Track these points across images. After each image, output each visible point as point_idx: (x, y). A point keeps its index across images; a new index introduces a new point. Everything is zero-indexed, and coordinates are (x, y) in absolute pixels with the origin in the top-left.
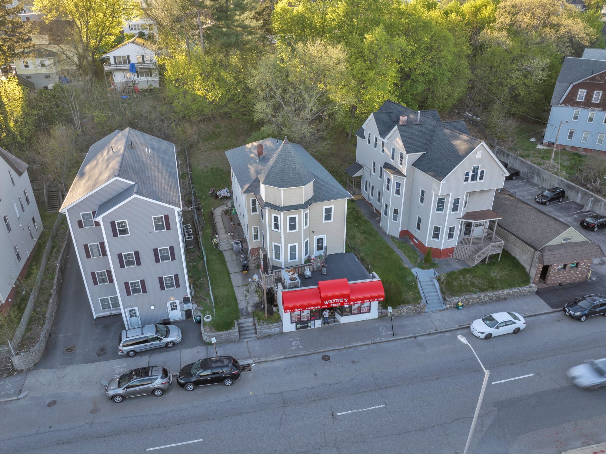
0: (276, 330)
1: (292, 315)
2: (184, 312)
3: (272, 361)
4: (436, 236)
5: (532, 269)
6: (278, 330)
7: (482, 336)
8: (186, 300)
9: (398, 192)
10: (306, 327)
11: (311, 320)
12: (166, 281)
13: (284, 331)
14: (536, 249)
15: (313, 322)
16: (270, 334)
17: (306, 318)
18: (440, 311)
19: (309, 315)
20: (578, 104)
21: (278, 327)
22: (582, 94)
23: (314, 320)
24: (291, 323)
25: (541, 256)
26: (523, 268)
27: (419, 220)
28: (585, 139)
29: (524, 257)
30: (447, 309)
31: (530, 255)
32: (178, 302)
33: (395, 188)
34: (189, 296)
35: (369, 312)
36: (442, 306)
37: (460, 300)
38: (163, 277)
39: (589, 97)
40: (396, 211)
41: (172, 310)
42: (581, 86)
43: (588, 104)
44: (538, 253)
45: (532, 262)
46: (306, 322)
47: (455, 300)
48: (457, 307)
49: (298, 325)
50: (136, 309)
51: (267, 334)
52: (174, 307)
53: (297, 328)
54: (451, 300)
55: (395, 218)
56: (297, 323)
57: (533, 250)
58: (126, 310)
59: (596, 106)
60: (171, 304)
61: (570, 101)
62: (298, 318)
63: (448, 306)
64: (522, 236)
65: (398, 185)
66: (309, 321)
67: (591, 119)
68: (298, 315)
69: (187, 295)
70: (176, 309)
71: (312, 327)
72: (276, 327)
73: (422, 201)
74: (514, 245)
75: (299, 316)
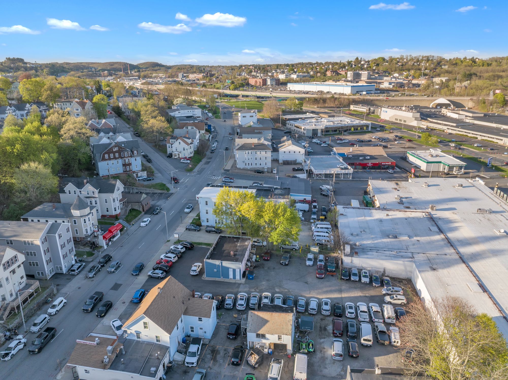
2: (75, 260)
4: (115, 210)
5: (140, 209)
7: (145, 225)
12: (70, 250)
18: (130, 228)
20: (106, 160)
22: (106, 156)
25: (140, 204)
26: (137, 210)
27: (107, 209)
28: (114, 171)
32: (73, 257)
33: (95, 202)
36: (131, 226)
39: (109, 156)
40: (97, 210)
41: (72, 261)
42: (105, 153)
43: (110, 159)
45: (139, 207)
47: (132, 223)
48: (133, 225)
50: (66, 264)
54: (130, 223)
58: (64, 266)
59: (113, 159)
61: (104, 159)
64: (133, 201)
67: (113, 164)
69: (75, 254)
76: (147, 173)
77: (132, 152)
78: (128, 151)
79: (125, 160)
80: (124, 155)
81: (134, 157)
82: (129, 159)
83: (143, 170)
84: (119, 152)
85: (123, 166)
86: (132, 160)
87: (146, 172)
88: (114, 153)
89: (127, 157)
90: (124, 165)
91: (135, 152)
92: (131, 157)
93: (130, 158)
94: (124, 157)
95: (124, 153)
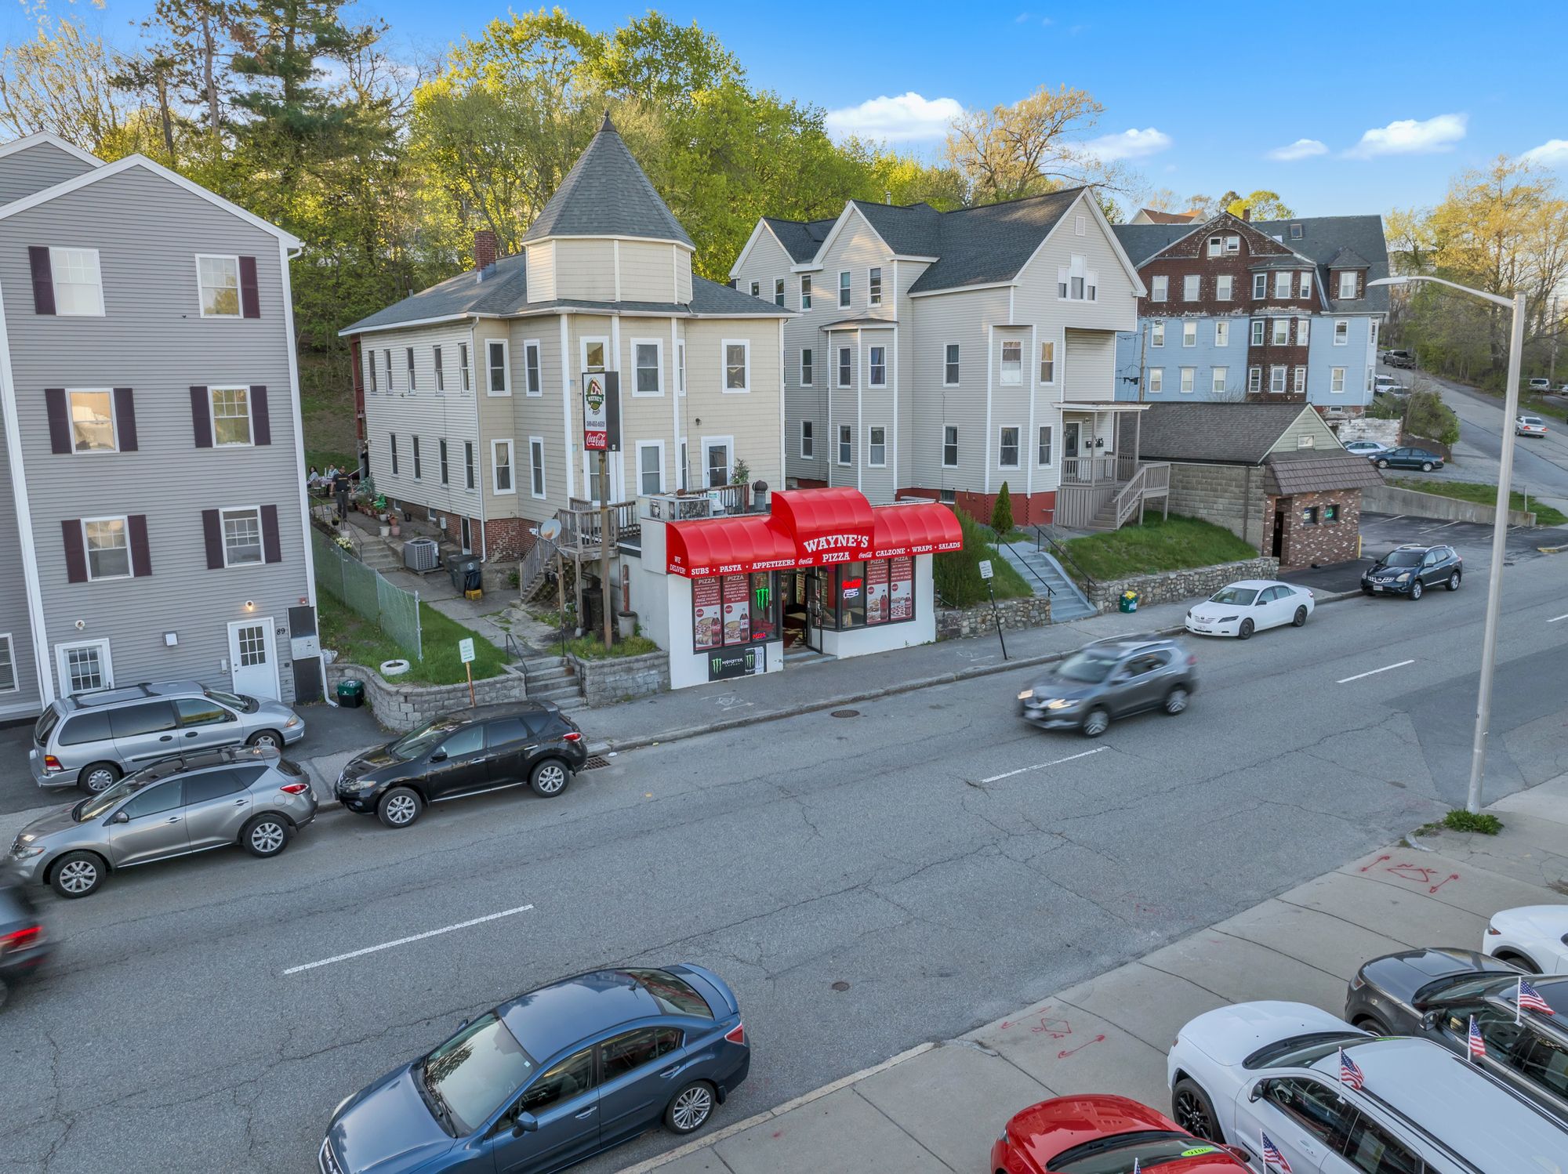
0: (649, 680)
1: (698, 619)
2: (290, 673)
3: (674, 740)
4: (1009, 456)
5: (1249, 522)
6: (654, 677)
7: (1234, 628)
8: (299, 621)
9: (878, 376)
10: (740, 670)
11: (753, 643)
12: (228, 526)
13: (674, 687)
14: (1249, 464)
15: (759, 650)
16: (630, 692)
17: (737, 633)
18: (1085, 618)
19: (745, 624)
20: (1158, 310)
21: (653, 667)
22: (1160, 285)
23: (763, 643)
24: (696, 651)
25: (1269, 474)
26: (1226, 533)
27: (952, 433)
28: (1188, 386)
29: (1222, 503)
30: (1099, 614)
31: (1237, 490)
32: (269, 626)
33: (870, 365)
34: (313, 602)
35: (913, 618)
36: (1086, 608)
37: (1126, 586)
38: (222, 510)
39: (1175, 290)
40: (878, 436)
41: (245, 662)
42: (1155, 268)
43: (1176, 306)
44: (1258, 472)
45: (1246, 505)
46: (738, 650)
47: (1115, 587)
48: (1123, 606)
49: (717, 661)
50: (103, 647)
51: (619, 693)
52: (253, 651)
53: (713, 676)
54: (1105, 585)
55: (878, 456)
56: (713, 653)
57: (1240, 471)
58: (61, 649)
59: (1194, 307)
60: (242, 633)
62: (715, 634)
63: (1101, 605)
65: (877, 354)
66: (748, 645)
67: (1190, 340)
68: (715, 622)
69: (306, 599)
70: (262, 659)
71: (759, 670)
72: (650, 668)
73: (953, 375)
74: (1184, 488)
75: (718, 627)
76: (1404, 430)
77: (1328, 276)
78: (1299, 262)
79: (1269, 322)
80: (1271, 285)
81: (1333, 308)
82: (1294, 321)
83: (1378, 410)
84: (1242, 268)
85: (1251, 363)
86: (1315, 332)
87: (1395, 425)
88: (1210, 271)
89: (1285, 304)
90: (1261, 356)
91: (1348, 281)
92: (1315, 307)
93: (1301, 314)
94: (1270, 301)
95: (1271, 275)
